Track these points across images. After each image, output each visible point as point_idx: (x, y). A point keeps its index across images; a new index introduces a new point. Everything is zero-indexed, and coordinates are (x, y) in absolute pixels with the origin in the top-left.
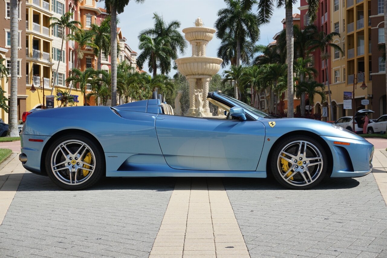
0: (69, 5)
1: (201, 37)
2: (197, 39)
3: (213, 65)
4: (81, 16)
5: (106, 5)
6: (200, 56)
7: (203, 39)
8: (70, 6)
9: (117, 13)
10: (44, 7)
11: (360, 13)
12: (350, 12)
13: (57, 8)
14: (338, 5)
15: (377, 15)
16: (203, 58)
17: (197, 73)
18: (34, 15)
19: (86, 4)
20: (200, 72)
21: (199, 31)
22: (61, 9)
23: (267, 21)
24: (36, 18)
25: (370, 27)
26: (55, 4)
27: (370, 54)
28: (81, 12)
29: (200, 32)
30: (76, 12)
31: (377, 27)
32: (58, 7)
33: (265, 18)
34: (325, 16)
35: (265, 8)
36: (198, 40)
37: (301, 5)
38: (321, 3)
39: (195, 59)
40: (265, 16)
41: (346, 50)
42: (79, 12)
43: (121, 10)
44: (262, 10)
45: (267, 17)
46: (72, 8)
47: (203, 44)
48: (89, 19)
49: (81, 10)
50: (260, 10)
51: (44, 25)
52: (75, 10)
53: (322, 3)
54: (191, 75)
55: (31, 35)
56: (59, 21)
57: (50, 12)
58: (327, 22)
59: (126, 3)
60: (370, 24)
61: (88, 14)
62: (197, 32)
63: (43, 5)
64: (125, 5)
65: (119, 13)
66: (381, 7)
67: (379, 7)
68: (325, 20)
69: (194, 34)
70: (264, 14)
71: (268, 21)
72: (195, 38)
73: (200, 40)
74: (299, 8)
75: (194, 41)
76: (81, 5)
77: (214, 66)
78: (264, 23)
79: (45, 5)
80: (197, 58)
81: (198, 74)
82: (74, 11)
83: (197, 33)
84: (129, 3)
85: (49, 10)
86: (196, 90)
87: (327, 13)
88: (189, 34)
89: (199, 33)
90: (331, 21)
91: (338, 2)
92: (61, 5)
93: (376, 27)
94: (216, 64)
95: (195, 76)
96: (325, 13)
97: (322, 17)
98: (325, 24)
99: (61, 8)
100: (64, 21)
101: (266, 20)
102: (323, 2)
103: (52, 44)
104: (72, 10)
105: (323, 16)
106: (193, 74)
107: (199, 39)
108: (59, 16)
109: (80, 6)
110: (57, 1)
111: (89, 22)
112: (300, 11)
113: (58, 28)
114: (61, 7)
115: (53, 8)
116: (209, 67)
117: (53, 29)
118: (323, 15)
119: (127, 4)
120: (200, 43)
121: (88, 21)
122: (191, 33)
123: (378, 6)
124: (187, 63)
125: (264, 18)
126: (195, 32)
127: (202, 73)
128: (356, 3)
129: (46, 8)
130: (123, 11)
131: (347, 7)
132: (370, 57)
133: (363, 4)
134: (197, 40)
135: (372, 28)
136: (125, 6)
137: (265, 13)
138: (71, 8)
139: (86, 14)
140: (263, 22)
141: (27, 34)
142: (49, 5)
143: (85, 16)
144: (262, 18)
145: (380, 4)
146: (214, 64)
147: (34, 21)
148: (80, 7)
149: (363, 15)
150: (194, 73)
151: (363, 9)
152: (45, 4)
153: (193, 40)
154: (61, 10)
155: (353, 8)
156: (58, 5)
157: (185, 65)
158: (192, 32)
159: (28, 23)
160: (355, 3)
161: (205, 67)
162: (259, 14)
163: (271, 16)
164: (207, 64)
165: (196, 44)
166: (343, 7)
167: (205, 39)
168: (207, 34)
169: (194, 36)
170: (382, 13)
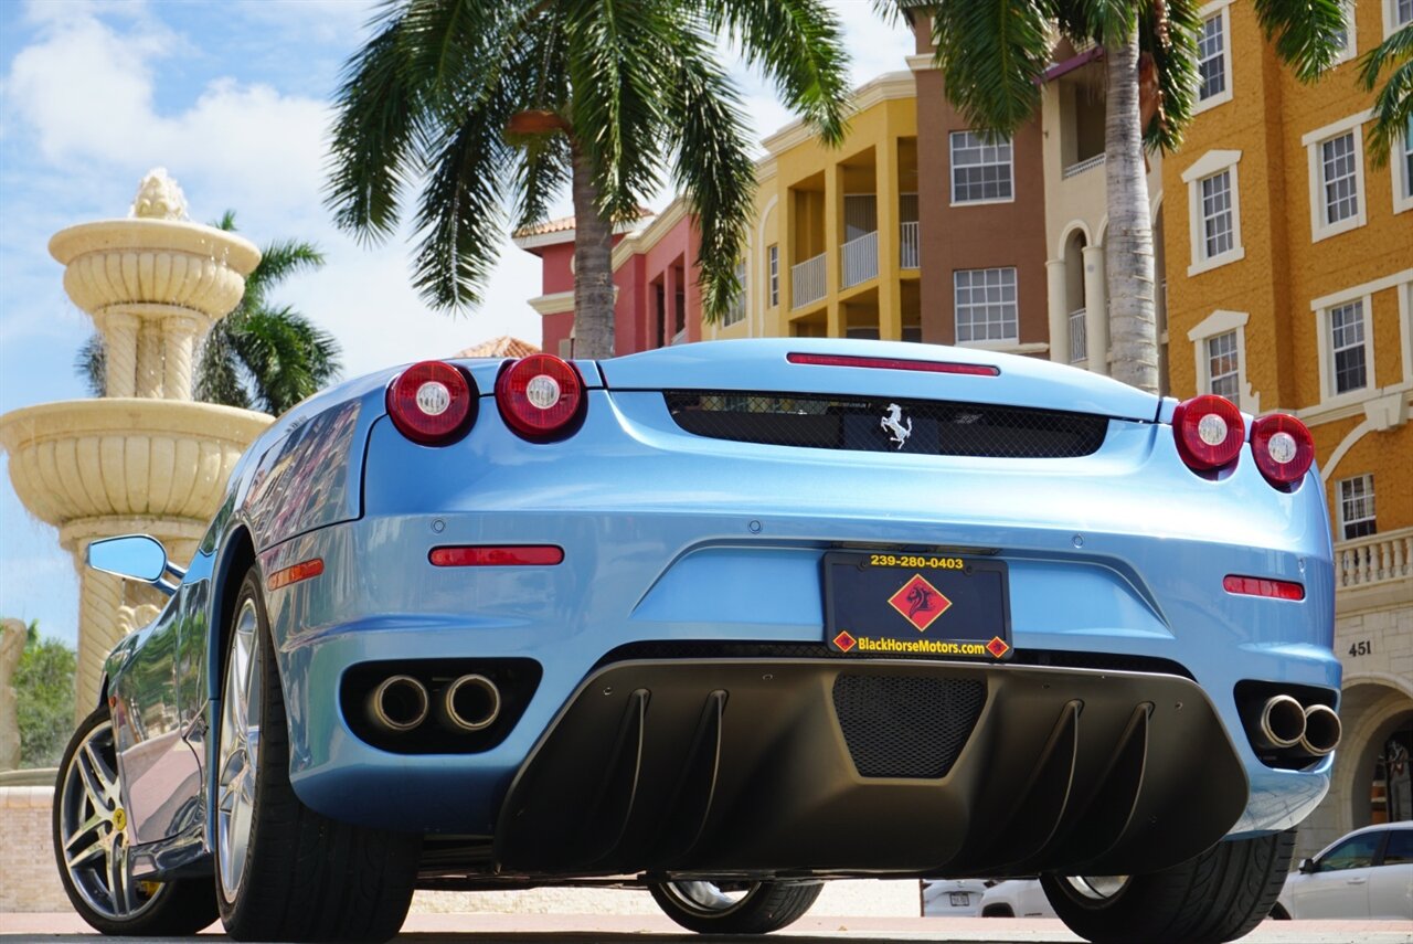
1: (176, 288)
2: (147, 296)
7: (182, 300)
17: (142, 507)
20: (160, 499)
21: (164, 250)
23: (467, 294)
29: (173, 251)
33: (456, 279)
35: (455, 227)
36: (153, 302)
37: (549, 287)
38: (652, 283)
40: (454, 264)
44: (443, 233)
45: (469, 275)
47: (187, 332)
50: (432, 226)
53: (658, 285)
54: (99, 515)
62: (146, 249)
66: (968, 309)
67: (959, 310)
69: (130, 259)
70: (450, 257)
71: (470, 295)
72: (133, 288)
73: (166, 304)
74: (534, 303)
75: (124, 308)
78: (449, 302)
81: (147, 512)
83: (147, 259)
86: (131, 611)
88: (97, 261)
89: (164, 259)
95: (124, 524)
101: (461, 287)
102: (662, 274)
106: (115, 513)
107: (159, 297)
112: (540, 318)
120: (159, 323)
122: (113, 260)
123: (957, 306)
124: (77, 440)
125: (450, 279)
126: (140, 251)
127: (170, 508)
128: (841, 289)
131: (791, 306)
133: (874, 292)
134: (141, 301)
137: (454, 251)
140: (447, 298)
144: (436, 275)
145: (964, 296)
150: (121, 506)
153: (116, 303)
155: (824, 312)
157: (65, 449)
158: (119, 251)
160: (835, 288)
161: (195, 468)
162: (423, 254)
163: (488, 268)
164: (208, 447)
165: (135, 324)
166: (769, 307)
167: (192, 303)
168: (212, 270)
169: (130, 273)
170: (1006, 337)
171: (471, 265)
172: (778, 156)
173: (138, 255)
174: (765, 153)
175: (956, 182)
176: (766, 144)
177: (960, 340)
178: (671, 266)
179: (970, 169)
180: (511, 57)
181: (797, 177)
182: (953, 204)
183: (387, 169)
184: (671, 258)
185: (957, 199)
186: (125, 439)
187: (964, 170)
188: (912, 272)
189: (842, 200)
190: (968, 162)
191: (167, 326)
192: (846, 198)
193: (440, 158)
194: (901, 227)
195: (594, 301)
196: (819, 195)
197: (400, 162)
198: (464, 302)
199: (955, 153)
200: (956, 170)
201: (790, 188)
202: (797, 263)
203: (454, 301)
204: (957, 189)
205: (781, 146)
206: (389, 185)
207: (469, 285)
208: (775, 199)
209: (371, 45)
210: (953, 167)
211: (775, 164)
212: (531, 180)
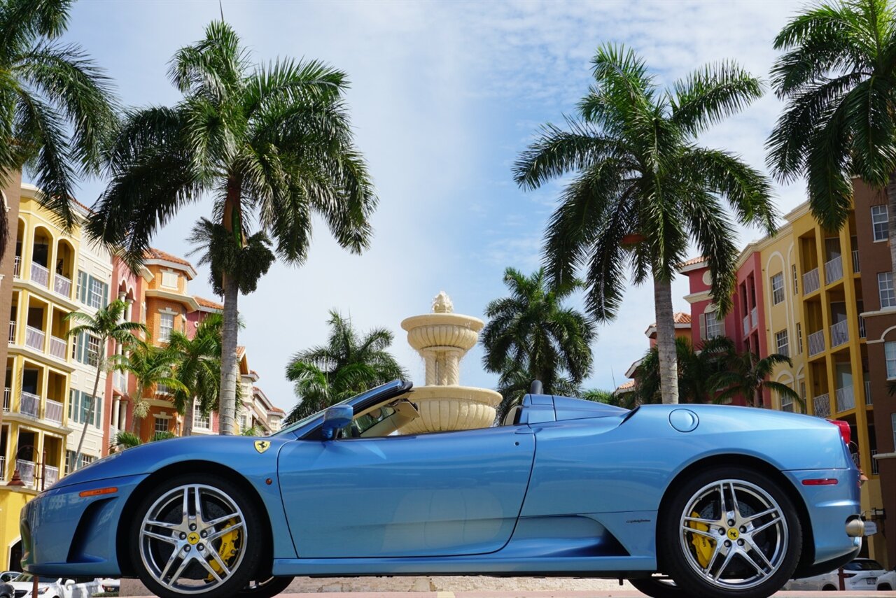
0: (120, 287)
1: (449, 340)
2: (438, 344)
3: (477, 409)
4: (149, 315)
5: (212, 273)
6: (445, 385)
7: (452, 344)
8: (122, 288)
9: (240, 293)
10: (57, 289)
11: (837, 308)
12: (812, 305)
13: (90, 293)
14: (781, 289)
15: (879, 310)
16: (452, 388)
17: (438, 429)
18: (30, 309)
19: (161, 286)
20: (445, 425)
21: (443, 325)
22: (99, 295)
23: (610, 315)
24: (36, 317)
25: (864, 340)
26: (84, 284)
27: (870, 407)
28: (147, 305)
29: (446, 325)
30: (136, 305)
31: (882, 340)
32: (93, 292)
33: (604, 308)
34: (751, 316)
35: (603, 285)
36: (440, 346)
37: (693, 290)
38: (741, 285)
39: (432, 391)
40: (603, 302)
41: (808, 397)
42: (143, 305)
43: (250, 286)
44: (597, 288)
45: (611, 306)
46: (127, 294)
47: (454, 357)
48: (167, 322)
49: (149, 299)
50: (591, 287)
51: (54, 334)
52: (135, 298)
53: (743, 285)
55: (20, 356)
56: (93, 322)
57: (71, 302)
58: (757, 330)
59: (262, 269)
60: (862, 334)
61: (167, 308)
62: (437, 325)
63: (57, 284)
64: (261, 274)
65: (245, 292)
66: (886, 291)
67: (882, 292)
68: (751, 325)
69: (430, 330)
70: (601, 299)
72: (432, 341)
73: (445, 346)
74: (686, 298)
75: (429, 349)
76: (149, 288)
77: (479, 411)
78: (601, 319)
79: (60, 286)
80: (437, 388)
82: (132, 302)
83: (437, 330)
84: (270, 270)
85: (70, 296)
87: (755, 309)
88: (418, 331)
89: (443, 329)
90: (767, 328)
91: (782, 283)
92: (101, 287)
93: (880, 339)
94: (486, 407)
96: (751, 310)
97: (743, 318)
98: (752, 334)
99: (101, 294)
100: (105, 323)
101: (607, 312)
102: (745, 281)
103: (71, 381)
104: (126, 298)
105: (747, 317)
107: (443, 344)
108: (92, 311)
109: (147, 289)
110: (91, 277)
111: (166, 328)
112: (689, 305)
113: (90, 343)
114: (101, 291)
115: (79, 293)
116: (469, 412)
117: (75, 344)
118: (746, 314)
119: (265, 272)
120: (444, 353)
121: (164, 326)
122: (424, 330)
123: (880, 291)
125: (602, 308)
126: (433, 326)
127: (450, 428)
128: (826, 284)
129: (62, 291)
130: (253, 288)
131: (803, 294)
132: (870, 415)
133: (842, 284)
134: (436, 346)
135: (868, 342)
136: (259, 277)
137: (603, 296)
138: (125, 295)
139: (160, 310)
140: (600, 317)
141: (9, 353)
142: (71, 285)
143: (157, 316)
144: (595, 307)
145: (883, 285)
146: (480, 406)
147: (30, 323)
148: (146, 292)
149: (844, 312)
150: (430, 428)
151: (844, 298)
152: (60, 281)
153: (427, 347)
154: (100, 297)
155: (818, 296)
156: (93, 285)
158: (426, 327)
159: (14, 327)
160: (823, 284)
161: (458, 411)
162: (588, 299)
163: (619, 303)
164: (462, 404)
165: (434, 355)
166: (795, 294)
167: (457, 344)
168: (463, 331)
169: (431, 336)
170: (891, 305)
171: (611, 302)
172: (792, 223)
173: (433, 328)
174: (785, 222)
175: (876, 230)
176: (786, 217)
177: (883, 306)
178: (748, 277)
179: (882, 224)
180: (624, 211)
181: (802, 233)
182: (875, 242)
183: (570, 264)
184: (748, 273)
185: (877, 239)
186: (430, 403)
187: (879, 224)
188: (858, 275)
189: (824, 241)
190: (881, 221)
191: (447, 355)
192: (826, 240)
193: (593, 257)
194: (852, 253)
195: (664, 315)
196: (814, 239)
197: (577, 262)
198: (608, 318)
199: (874, 217)
200: (875, 225)
201: (799, 238)
202: (805, 273)
203: (603, 318)
204: (876, 234)
205: (793, 218)
206: (572, 271)
207: (610, 310)
208: (793, 244)
209: (560, 210)
210: (874, 224)
211: (792, 227)
212: (639, 261)
